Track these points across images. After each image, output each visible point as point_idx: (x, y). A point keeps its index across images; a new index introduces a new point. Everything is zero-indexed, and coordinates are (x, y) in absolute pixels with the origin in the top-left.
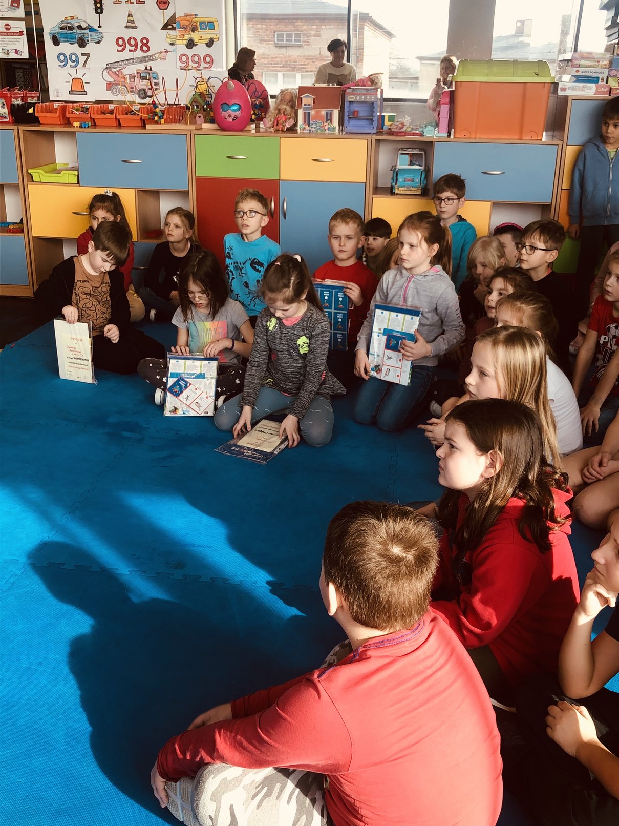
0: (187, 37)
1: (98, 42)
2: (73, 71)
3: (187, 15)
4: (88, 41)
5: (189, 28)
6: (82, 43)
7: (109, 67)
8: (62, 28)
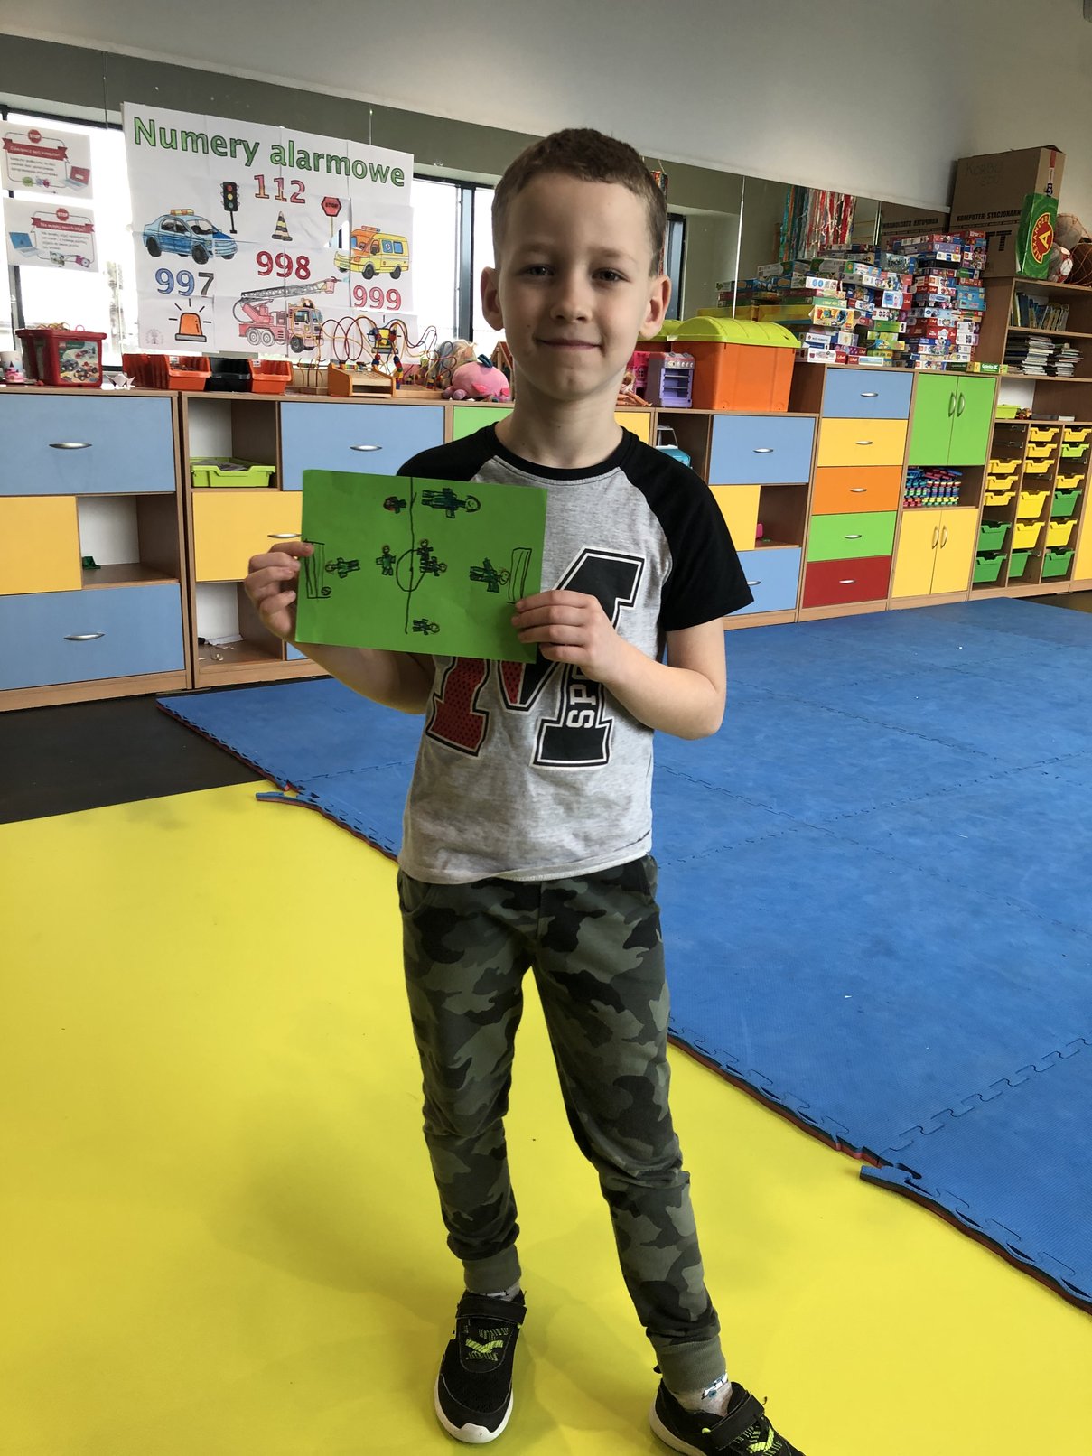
0: (364, 261)
1: (228, 257)
2: (183, 302)
3: (365, 228)
4: (211, 252)
5: (368, 248)
6: (201, 255)
7: (245, 300)
8: (165, 227)
